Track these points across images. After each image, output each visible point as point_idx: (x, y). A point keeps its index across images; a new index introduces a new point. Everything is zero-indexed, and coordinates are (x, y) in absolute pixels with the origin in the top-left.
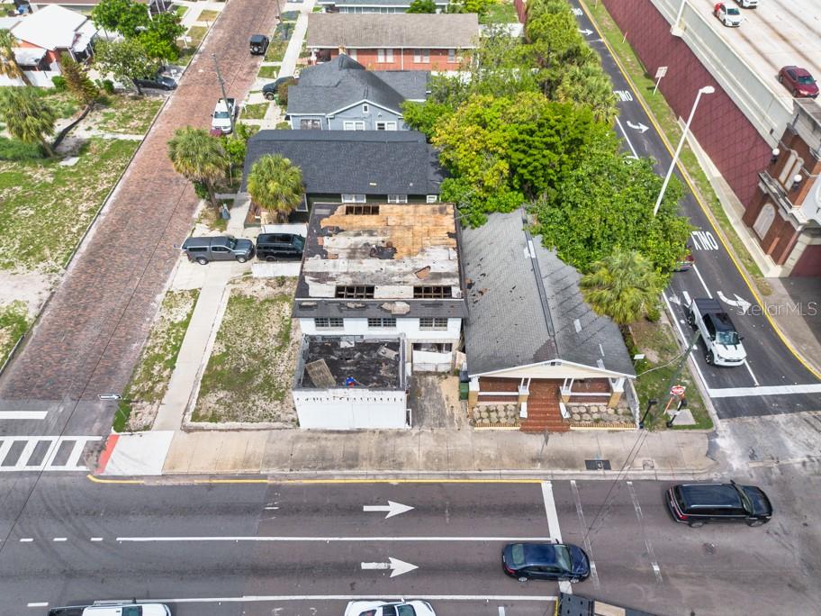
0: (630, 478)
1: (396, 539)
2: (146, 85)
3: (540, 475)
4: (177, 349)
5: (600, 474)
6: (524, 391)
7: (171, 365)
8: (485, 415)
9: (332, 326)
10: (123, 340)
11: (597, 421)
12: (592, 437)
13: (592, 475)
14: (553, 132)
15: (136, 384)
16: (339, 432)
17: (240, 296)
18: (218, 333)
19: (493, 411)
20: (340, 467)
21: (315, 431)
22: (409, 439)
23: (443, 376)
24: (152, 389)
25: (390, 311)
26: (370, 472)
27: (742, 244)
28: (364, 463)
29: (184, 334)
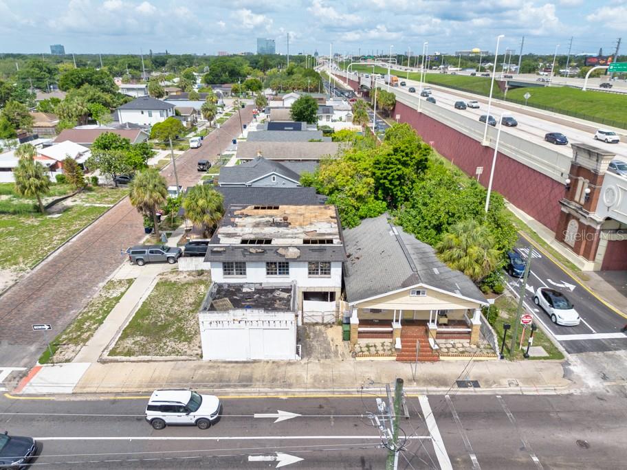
0: (498, 393)
1: (283, 437)
2: (121, 182)
3: (416, 391)
4: (108, 312)
5: (470, 391)
6: (397, 326)
7: (100, 322)
8: (365, 349)
9: (237, 274)
11: (462, 352)
12: (460, 365)
13: (464, 391)
14: (404, 154)
15: (66, 334)
16: (237, 362)
17: (166, 282)
18: (144, 302)
19: (372, 346)
20: (235, 386)
21: (215, 362)
22: (298, 367)
23: (329, 326)
24: (80, 336)
25: (284, 256)
26: (262, 390)
27: (560, 254)
28: (258, 383)
29: (116, 304)
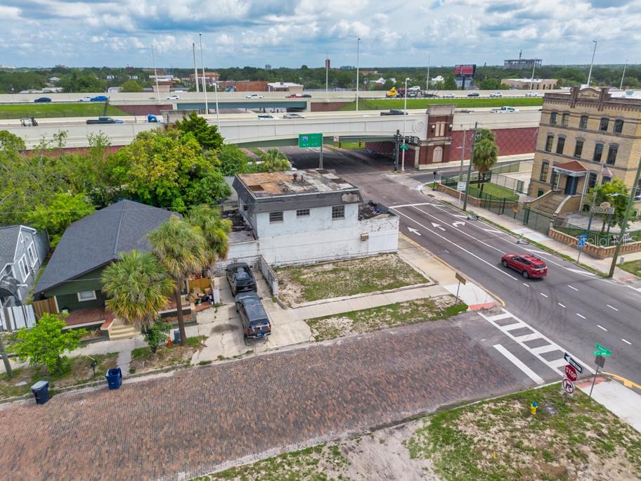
7: (396, 306)
10: (393, 341)
15: (427, 316)
29: (361, 311)
